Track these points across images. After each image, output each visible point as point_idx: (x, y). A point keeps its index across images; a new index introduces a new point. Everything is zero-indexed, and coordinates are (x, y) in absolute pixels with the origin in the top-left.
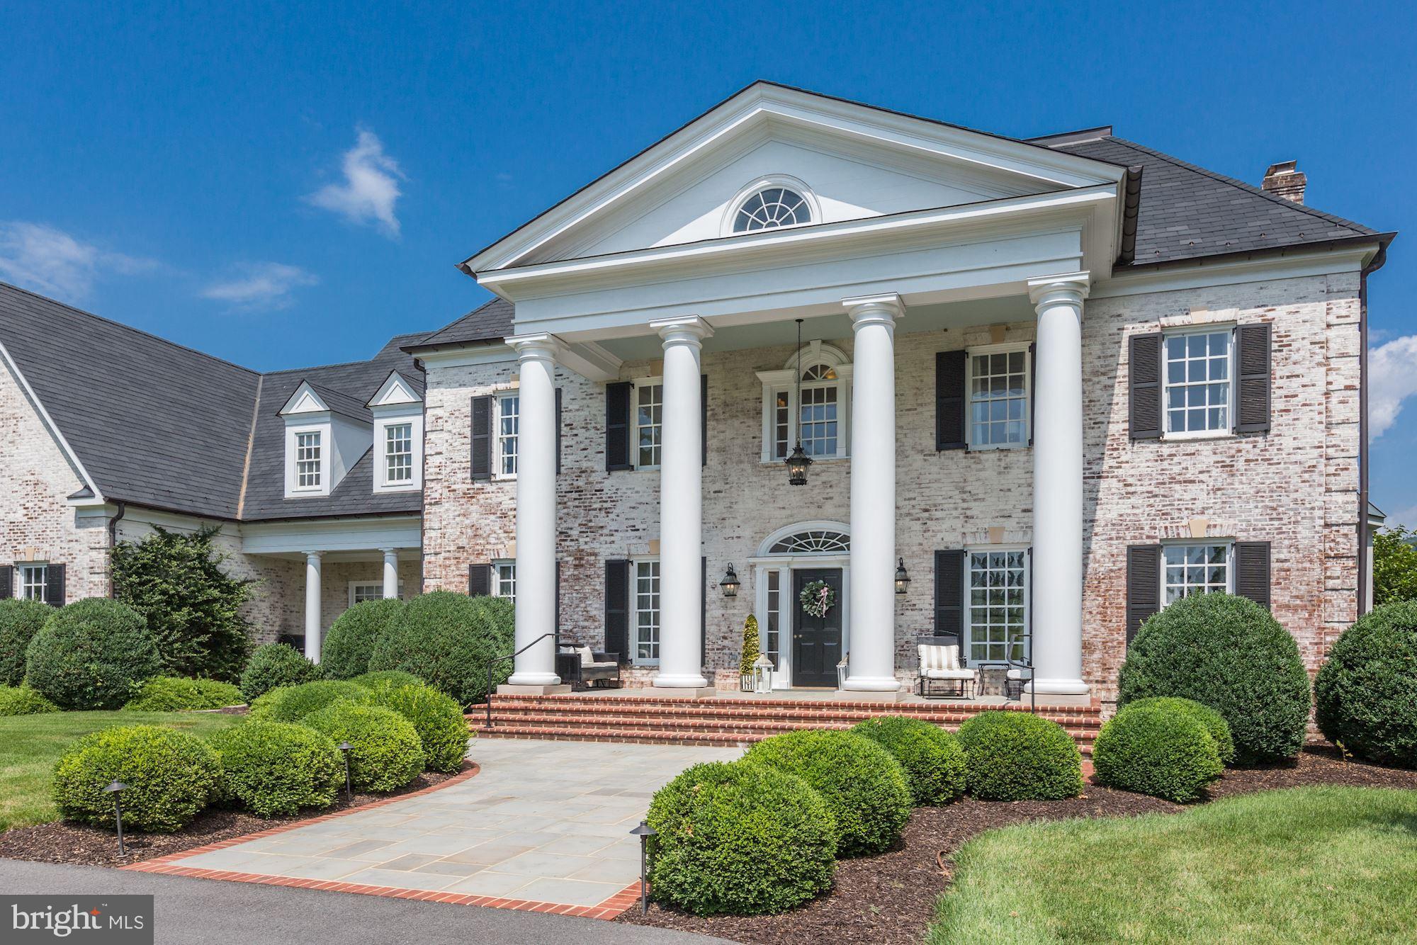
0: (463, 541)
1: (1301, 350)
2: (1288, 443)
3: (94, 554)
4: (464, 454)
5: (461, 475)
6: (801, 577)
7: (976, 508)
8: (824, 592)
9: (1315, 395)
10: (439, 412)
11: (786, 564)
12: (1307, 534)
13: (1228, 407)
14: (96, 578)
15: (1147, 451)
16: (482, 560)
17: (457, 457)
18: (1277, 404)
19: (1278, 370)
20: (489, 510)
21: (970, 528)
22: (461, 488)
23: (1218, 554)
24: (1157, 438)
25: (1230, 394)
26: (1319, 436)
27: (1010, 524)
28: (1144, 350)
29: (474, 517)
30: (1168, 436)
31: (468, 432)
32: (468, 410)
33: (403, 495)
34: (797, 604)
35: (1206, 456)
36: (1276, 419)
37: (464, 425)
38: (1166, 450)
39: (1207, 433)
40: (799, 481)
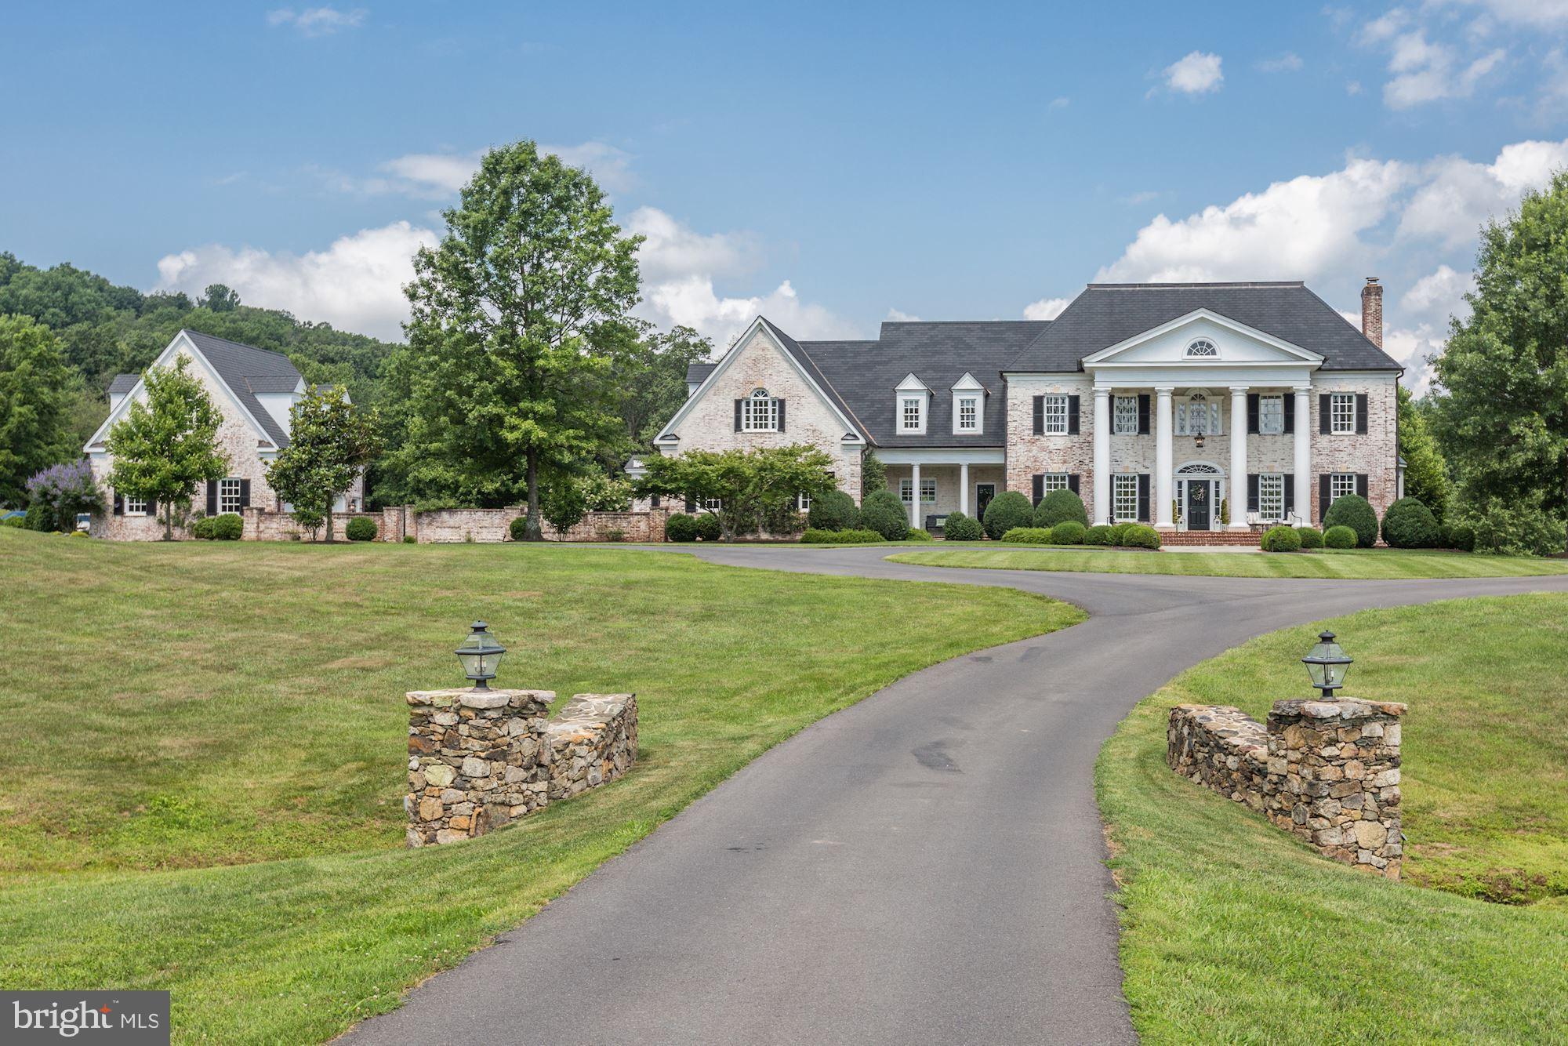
0: (1029, 464)
1: (1377, 404)
2: (1373, 438)
3: (853, 467)
4: (1029, 422)
5: (1027, 432)
6: (1191, 484)
7: (1263, 458)
8: (1202, 490)
9: (1381, 421)
10: (1015, 401)
11: (1185, 478)
12: (1380, 472)
13: (1354, 422)
14: (855, 479)
15: (1326, 437)
16: (1038, 473)
17: (1024, 423)
18: (1370, 424)
19: (1370, 411)
20: (1043, 449)
21: (1261, 465)
22: (1027, 438)
23: (1350, 478)
24: (1329, 432)
25: (1354, 418)
26: (1383, 436)
27: (1276, 464)
28: (1325, 400)
29: (1034, 452)
30: (1334, 433)
31: (1031, 412)
32: (1031, 401)
33: (973, 436)
34: (1190, 495)
35: (1347, 442)
36: (1369, 429)
37: (1029, 408)
38: (1333, 438)
39: (1346, 433)
40: (1199, 446)
